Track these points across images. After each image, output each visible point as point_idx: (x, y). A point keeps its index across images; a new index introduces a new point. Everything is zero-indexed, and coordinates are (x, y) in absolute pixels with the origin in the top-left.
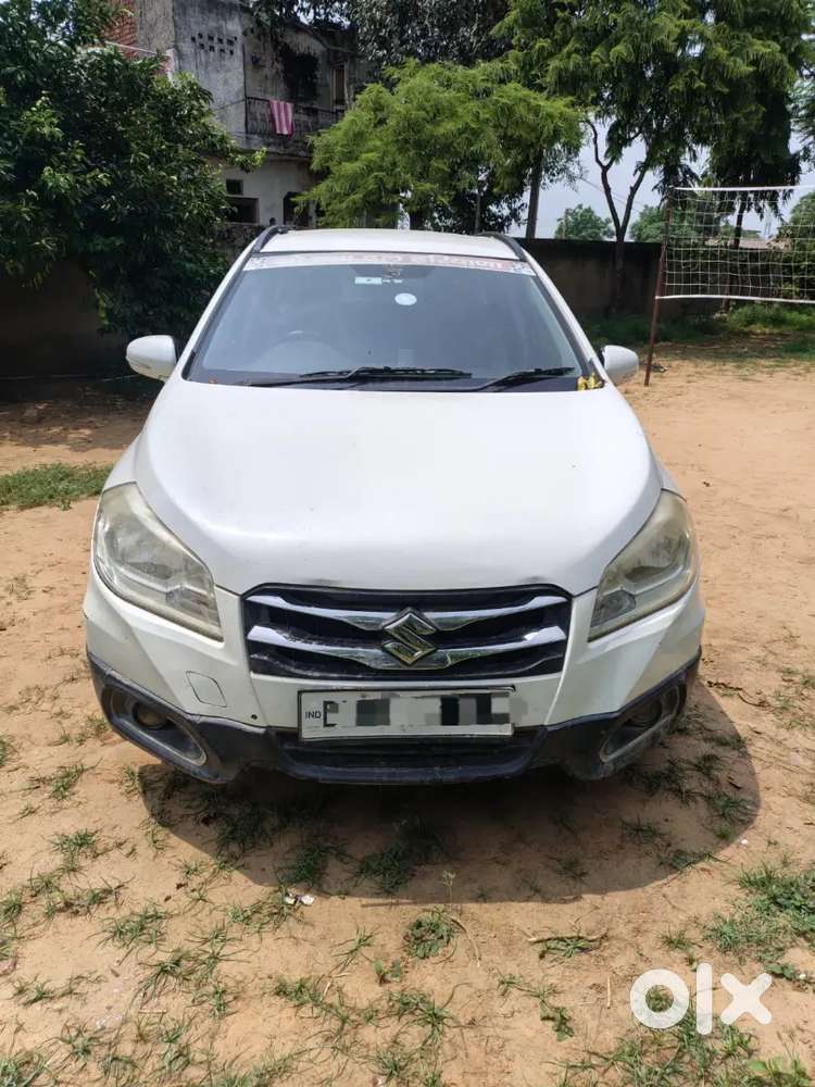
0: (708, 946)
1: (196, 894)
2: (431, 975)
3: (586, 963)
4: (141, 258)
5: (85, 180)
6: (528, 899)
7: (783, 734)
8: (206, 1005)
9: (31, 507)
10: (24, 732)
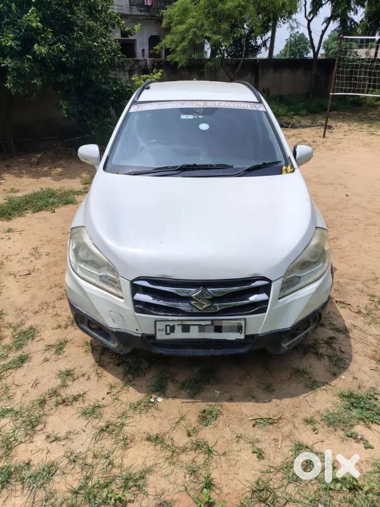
0: (323, 423)
1: (115, 397)
2: (209, 433)
3: (272, 429)
4: (82, 84)
5: (54, 48)
6: (250, 401)
7: (366, 327)
8: (119, 444)
9: (38, 211)
10: (42, 323)
